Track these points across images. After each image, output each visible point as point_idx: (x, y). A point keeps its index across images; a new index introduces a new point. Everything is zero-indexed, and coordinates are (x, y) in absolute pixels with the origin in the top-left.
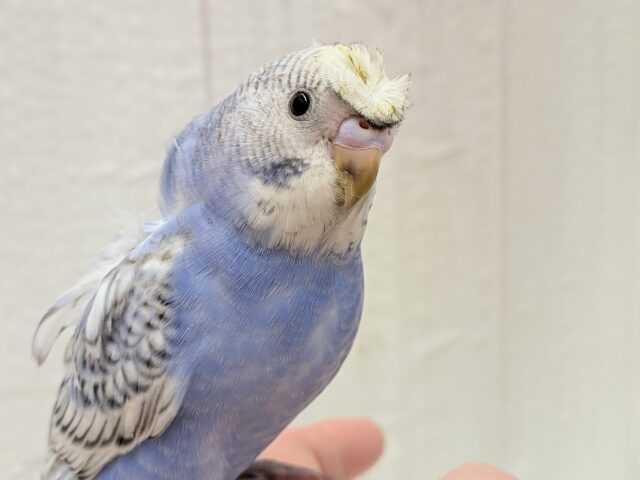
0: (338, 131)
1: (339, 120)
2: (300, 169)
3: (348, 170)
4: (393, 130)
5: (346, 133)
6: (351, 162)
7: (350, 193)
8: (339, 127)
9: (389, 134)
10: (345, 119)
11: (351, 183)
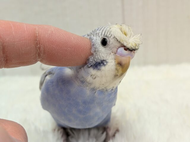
0: (117, 51)
1: (118, 47)
2: (105, 64)
3: (120, 64)
4: (135, 51)
5: (120, 52)
6: (121, 62)
7: (120, 72)
8: (117, 50)
9: (134, 52)
10: (119, 47)
11: (121, 68)
